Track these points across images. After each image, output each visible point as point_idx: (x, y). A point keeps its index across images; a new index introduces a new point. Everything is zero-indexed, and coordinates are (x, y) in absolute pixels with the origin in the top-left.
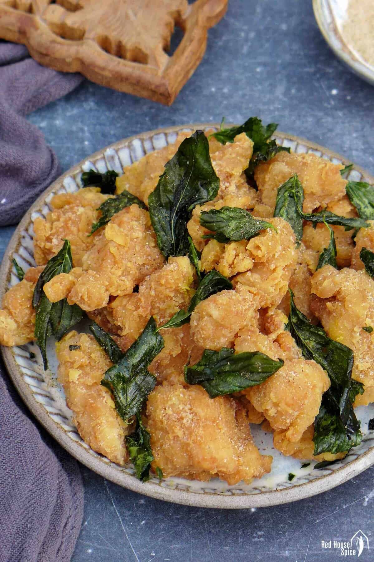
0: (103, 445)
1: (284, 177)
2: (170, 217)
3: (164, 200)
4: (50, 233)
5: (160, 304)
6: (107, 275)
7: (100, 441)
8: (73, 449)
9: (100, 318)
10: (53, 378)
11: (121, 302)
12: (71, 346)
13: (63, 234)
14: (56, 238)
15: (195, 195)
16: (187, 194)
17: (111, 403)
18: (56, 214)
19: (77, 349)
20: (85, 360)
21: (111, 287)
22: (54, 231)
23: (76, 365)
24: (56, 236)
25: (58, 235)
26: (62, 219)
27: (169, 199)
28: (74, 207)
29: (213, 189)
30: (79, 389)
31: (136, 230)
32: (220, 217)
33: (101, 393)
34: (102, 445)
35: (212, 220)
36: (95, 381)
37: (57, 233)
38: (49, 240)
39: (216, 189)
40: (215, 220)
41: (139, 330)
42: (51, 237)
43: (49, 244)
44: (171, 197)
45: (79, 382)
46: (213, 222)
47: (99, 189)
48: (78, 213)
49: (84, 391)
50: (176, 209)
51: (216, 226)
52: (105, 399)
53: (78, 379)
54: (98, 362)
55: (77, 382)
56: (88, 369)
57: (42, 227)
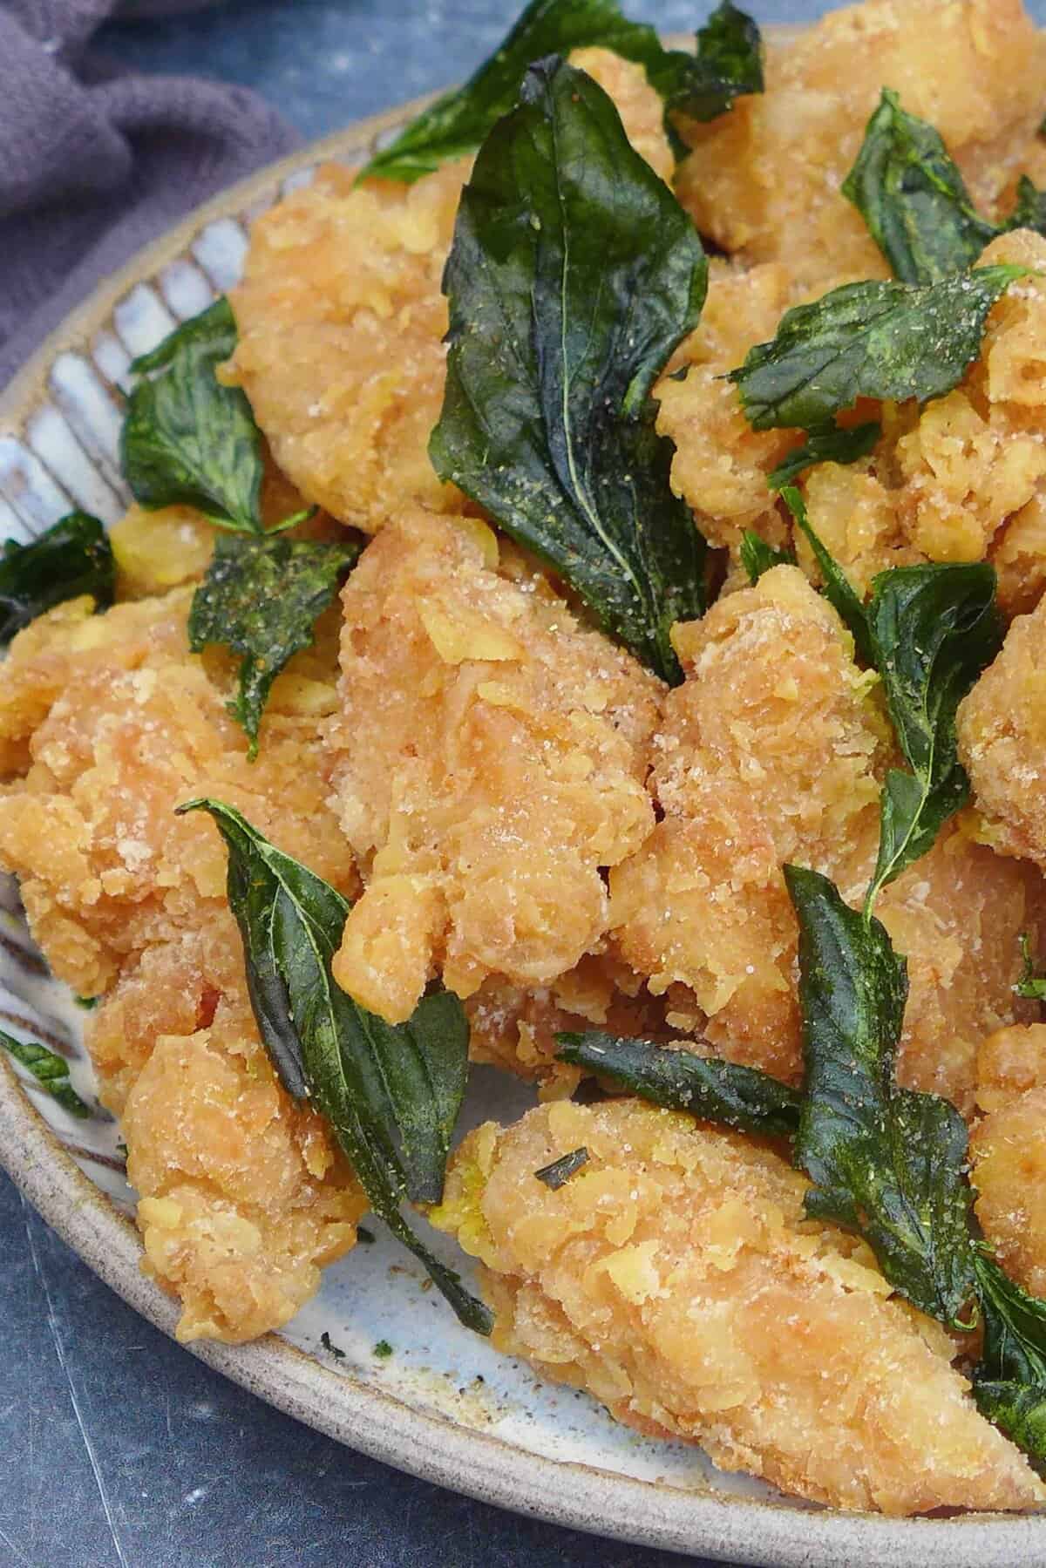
0: (938, 1462)
1: (829, 140)
2: (561, 488)
3: (503, 429)
4: (90, 826)
5: (795, 804)
6: (549, 792)
7: (918, 1456)
8: (844, 1547)
9: (532, 1030)
10: (462, 1391)
11: (638, 884)
12: (543, 1175)
13: (142, 804)
14: (130, 834)
15: (623, 340)
16: (583, 354)
17: (869, 1283)
18: (62, 745)
19: (578, 1166)
20: (645, 1190)
21: (591, 832)
22: (101, 812)
23: (620, 1230)
24: (121, 829)
25: (129, 821)
26: (101, 751)
27: (518, 415)
28: (106, 683)
29: (682, 276)
30: (693, 1313)
31: (491, 592)
32: (815, 349)
33: (796, 1269)
34: (933, 1467)
35: (793, 381)
36: (740, 1243)
37: (120, 815)
38: (104, 858)
39: (693, 270)
40: (806, 371)
41: (767, 956)
42: (106, 842)
43: (117, 872)
44: (522, 401)
45: (673, 1286)
46: (804, 383)
47: (86, 601)
48: (142, 698)
49: (721, 1308)
50: (563, 440)
51: (823, 391)
52: (838, 1282)
53: (663, 1278)
54: (691, 1167)
55: (666, 1294)
56: (671, 1221)
57: (50, 822)
